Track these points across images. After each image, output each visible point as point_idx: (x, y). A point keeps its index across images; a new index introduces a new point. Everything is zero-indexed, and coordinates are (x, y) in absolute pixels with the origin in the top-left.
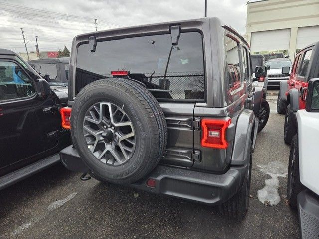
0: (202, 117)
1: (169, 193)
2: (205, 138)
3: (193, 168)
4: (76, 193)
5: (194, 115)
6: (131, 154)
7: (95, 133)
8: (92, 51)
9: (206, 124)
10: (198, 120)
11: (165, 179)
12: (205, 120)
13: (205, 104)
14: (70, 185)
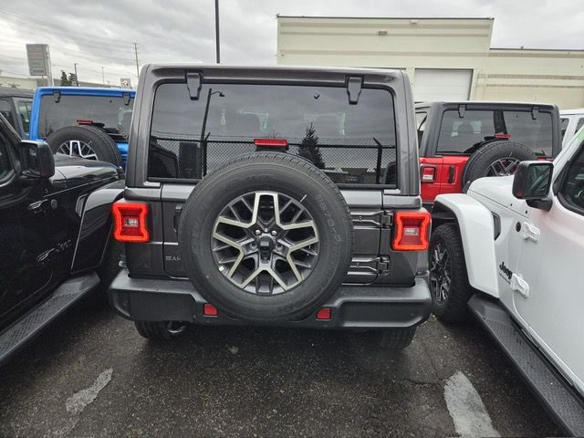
0: (395, 209)
1: (348, 325)
2: (399, 237)
3: (376, 283)
4: (111, 371)
5: (382, 207)
6: (309, 272)
7: (239, 245)
8: (193, 98)
9: (401, 218)
10: (390, 213)
11: (345, 304)
12: (400, 214)
13: (398, 191)
14: (82, 358)
